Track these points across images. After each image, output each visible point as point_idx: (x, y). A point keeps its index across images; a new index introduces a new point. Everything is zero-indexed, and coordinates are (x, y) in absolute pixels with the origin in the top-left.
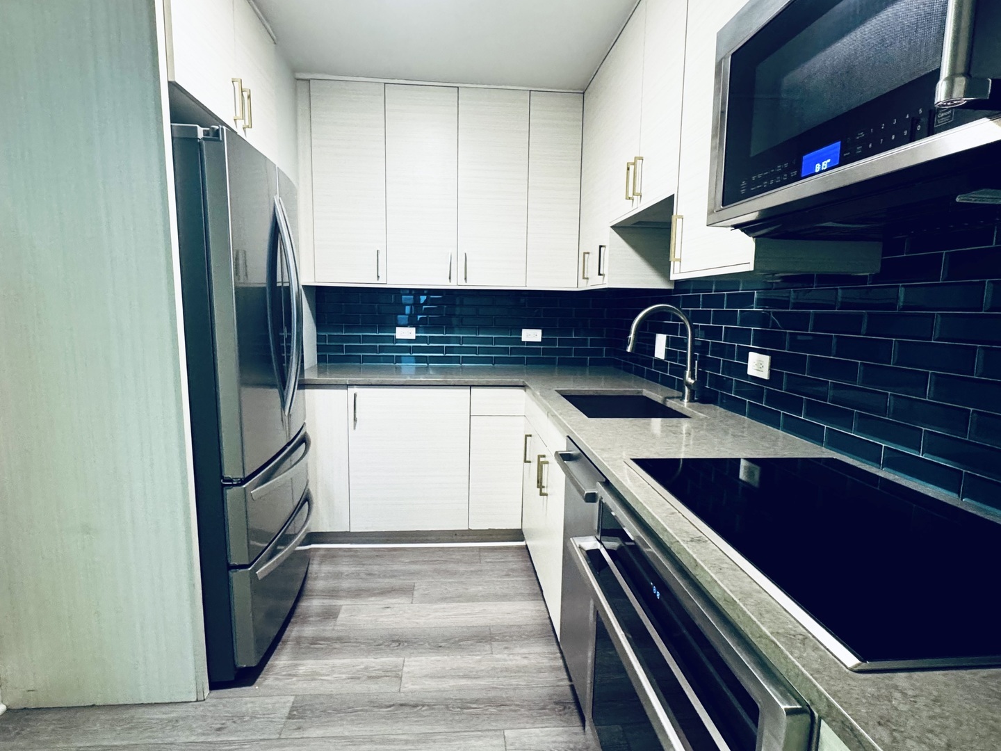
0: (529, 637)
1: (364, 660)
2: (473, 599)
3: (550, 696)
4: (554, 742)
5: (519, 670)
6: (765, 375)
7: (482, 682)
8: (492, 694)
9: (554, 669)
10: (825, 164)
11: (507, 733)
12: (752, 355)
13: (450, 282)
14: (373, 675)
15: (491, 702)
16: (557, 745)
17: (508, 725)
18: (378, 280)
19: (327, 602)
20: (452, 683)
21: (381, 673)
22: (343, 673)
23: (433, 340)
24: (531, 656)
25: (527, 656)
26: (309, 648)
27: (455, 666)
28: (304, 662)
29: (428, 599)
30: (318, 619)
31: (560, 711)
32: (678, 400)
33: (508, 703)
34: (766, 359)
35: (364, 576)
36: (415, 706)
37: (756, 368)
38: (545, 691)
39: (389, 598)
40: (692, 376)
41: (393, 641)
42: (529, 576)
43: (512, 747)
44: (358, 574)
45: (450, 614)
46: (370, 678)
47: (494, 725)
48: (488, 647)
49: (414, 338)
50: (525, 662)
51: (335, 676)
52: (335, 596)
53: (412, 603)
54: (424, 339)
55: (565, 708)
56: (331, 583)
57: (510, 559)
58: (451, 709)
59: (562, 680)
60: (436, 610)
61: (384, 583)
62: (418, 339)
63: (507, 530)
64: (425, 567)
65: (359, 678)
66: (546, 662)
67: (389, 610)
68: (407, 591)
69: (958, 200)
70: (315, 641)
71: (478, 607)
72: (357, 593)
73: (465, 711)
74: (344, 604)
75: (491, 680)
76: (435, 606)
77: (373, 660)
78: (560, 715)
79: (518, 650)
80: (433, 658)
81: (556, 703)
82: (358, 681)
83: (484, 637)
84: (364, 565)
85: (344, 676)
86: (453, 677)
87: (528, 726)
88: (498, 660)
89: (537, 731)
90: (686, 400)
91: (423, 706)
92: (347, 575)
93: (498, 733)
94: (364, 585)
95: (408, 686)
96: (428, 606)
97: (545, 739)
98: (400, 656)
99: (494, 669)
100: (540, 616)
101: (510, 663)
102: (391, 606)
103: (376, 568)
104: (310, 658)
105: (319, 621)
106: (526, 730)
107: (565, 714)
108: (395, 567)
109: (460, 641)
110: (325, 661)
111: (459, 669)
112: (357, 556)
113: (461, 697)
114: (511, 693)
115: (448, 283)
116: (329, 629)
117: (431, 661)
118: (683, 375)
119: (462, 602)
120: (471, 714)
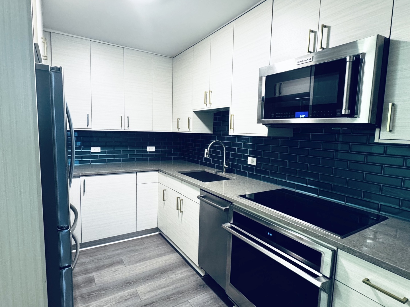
0: (179, 267)
1: (119, 294)
2: (150, 258)
3: (197, 284)
4: (206, 298)
5: (182, 279)
6: (255, 164)
7: (172, 287)
8: (177, 290)
9: (193, 275)
10: (303, 116)
11: (189, 301)
12: (249, 157)
13: (121, 128)
14: (127, 298)
15: (179, 293)
16: (208, 299)
17: (188, 298)
18: (88, 127)
19: (86, 276)
20: (160, 291)
21: (128, 297)
22: (113, 302)
23: (108, 152)
24: (184, 273)
25: (182, 273)
26: (89, 297)
27: (157, 285)
28: (91, 303)
29: (131, 263)
30: (86, 284)
31: (203, 288)
32: (221, 172)
33: (184, 291)
34: (255, 159)
35: (96, 261)
36: (151, 304)
37: (251, 162)
38: (195, 283)
39: (114, 267)
40: (226, 164)
41: (127, 283)
42: (166, 245)
43: (193, 305)
44: (93, 261)
45: (144, 266)
46: (126, 300)
47: (184, 300)
48: (166, 275)
49: (100, 152)
50: (182, 276)
51: (110, 304)
52: (89, 272)
53: (125, 266)
54: (105, 152)
55: (204, 286)
56: (82, 268)
57: (155, 240)
58: (165, 300)
59: (198, 278)
60: (138, 266)
61: (108, 261)
62: (102, 152)
63: (152, 229)
64: (122, 251)
65: (121, 302)
66: (189, 274)
67: (116, 272)
68: (121, 262)
69: (332, 129)
70: (90, 294)
71: (154, 261)
72: (98, 269)
73: (171, 299)
74: (94, 274)
75: (173, 285)
76: (136, 265)
77: (122, 293)
78: (203, 289)
79: (177, 272)
80: (147, 285)
81: (201, 286)
82: (121, 303)
83: (162, 272)
84: (93, 256)
85: (114, 303)
86: (159, 289)
87: (195, 296)
88: (173, 278)
89: (199, 297)
90: (224, 173)
91: (154, 303)
92: (88, 262)
93: (186, 302)
94: (98, 265)
95: (144, 298)
96: (133, 266)
97: (203, 298)
98: (133, 288)
99: (173, 281)
100: (179, 258)
101: (177, 277)
102: (117, 270)
103: (99, 256)
104: (92, 301)
105: (86, 285)
106: (195, 298)
107: (205, 288)
108: (109, 254)
109: (154, 275)
110: (101, 300)
111: (160, 285)
112: (87, 253)
113: (166, 295)
114: (184, 288)
115: (120, 129)
116: (93, 287)
117: (147, 286)
118: (223, 164)
119: (146, 261)
120: (174, 300)
